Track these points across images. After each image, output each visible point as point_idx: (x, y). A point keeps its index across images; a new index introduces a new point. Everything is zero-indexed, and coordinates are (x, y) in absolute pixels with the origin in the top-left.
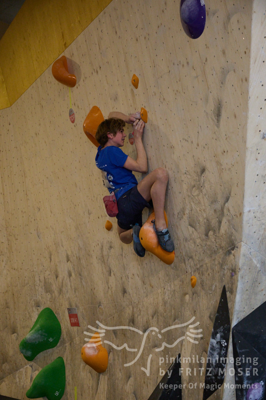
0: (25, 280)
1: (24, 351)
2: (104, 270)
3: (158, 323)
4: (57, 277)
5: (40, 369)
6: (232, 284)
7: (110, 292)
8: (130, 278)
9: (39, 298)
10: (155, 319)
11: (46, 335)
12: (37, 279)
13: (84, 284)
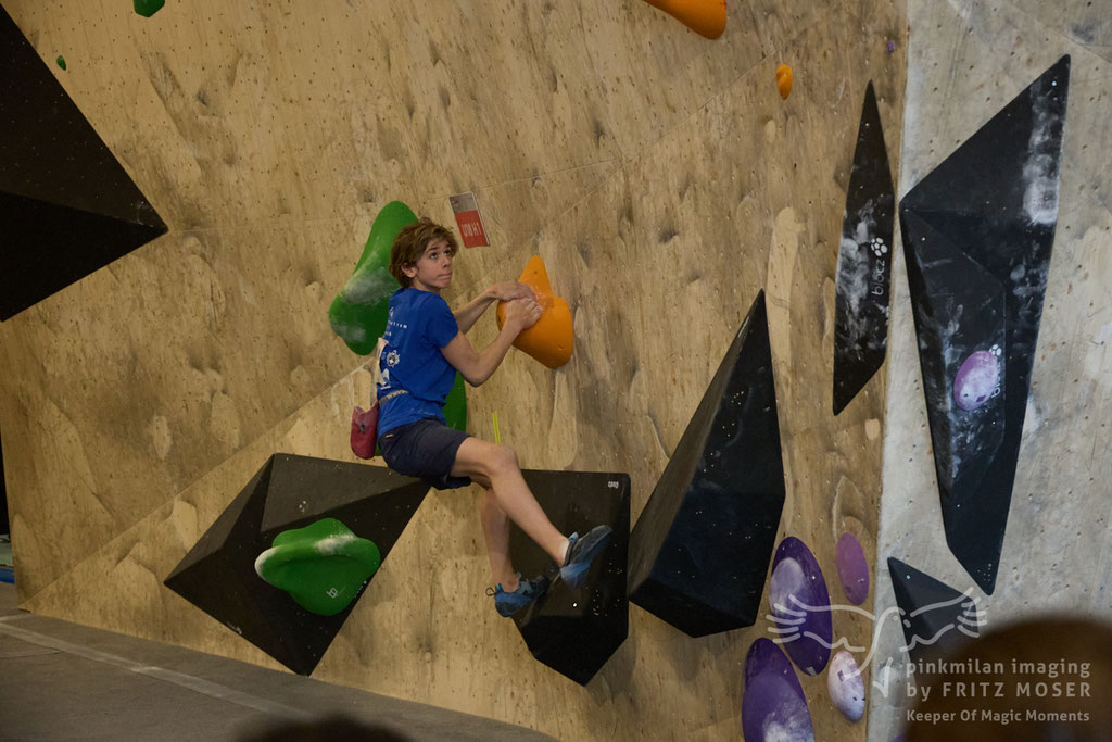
0: (323, 130)
1: (344, 328)
2: (537, 76)
3: (696, 211)
4: (411, 112)
6: (892, 75)
8: (610, 91)
9: (368, 176)
10: (688, 200)
12: (356, 122)
13: (487, 122)
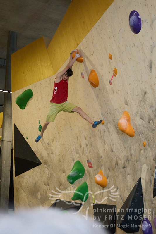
0: (67, 149)
1: (69, 180)
2: (102, 142)
3: (129, 164)
4: (81, 147)
5: (77, 188)
7: (105, 151)
9: (74, 156)
11: (78, 172)
12: (72, 148)
13: (94, 149)
